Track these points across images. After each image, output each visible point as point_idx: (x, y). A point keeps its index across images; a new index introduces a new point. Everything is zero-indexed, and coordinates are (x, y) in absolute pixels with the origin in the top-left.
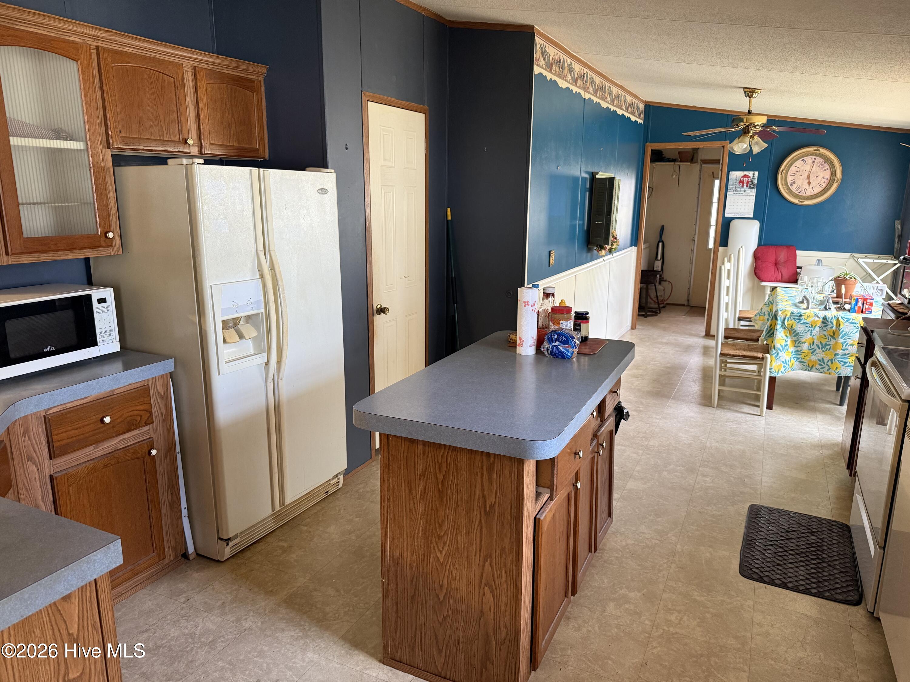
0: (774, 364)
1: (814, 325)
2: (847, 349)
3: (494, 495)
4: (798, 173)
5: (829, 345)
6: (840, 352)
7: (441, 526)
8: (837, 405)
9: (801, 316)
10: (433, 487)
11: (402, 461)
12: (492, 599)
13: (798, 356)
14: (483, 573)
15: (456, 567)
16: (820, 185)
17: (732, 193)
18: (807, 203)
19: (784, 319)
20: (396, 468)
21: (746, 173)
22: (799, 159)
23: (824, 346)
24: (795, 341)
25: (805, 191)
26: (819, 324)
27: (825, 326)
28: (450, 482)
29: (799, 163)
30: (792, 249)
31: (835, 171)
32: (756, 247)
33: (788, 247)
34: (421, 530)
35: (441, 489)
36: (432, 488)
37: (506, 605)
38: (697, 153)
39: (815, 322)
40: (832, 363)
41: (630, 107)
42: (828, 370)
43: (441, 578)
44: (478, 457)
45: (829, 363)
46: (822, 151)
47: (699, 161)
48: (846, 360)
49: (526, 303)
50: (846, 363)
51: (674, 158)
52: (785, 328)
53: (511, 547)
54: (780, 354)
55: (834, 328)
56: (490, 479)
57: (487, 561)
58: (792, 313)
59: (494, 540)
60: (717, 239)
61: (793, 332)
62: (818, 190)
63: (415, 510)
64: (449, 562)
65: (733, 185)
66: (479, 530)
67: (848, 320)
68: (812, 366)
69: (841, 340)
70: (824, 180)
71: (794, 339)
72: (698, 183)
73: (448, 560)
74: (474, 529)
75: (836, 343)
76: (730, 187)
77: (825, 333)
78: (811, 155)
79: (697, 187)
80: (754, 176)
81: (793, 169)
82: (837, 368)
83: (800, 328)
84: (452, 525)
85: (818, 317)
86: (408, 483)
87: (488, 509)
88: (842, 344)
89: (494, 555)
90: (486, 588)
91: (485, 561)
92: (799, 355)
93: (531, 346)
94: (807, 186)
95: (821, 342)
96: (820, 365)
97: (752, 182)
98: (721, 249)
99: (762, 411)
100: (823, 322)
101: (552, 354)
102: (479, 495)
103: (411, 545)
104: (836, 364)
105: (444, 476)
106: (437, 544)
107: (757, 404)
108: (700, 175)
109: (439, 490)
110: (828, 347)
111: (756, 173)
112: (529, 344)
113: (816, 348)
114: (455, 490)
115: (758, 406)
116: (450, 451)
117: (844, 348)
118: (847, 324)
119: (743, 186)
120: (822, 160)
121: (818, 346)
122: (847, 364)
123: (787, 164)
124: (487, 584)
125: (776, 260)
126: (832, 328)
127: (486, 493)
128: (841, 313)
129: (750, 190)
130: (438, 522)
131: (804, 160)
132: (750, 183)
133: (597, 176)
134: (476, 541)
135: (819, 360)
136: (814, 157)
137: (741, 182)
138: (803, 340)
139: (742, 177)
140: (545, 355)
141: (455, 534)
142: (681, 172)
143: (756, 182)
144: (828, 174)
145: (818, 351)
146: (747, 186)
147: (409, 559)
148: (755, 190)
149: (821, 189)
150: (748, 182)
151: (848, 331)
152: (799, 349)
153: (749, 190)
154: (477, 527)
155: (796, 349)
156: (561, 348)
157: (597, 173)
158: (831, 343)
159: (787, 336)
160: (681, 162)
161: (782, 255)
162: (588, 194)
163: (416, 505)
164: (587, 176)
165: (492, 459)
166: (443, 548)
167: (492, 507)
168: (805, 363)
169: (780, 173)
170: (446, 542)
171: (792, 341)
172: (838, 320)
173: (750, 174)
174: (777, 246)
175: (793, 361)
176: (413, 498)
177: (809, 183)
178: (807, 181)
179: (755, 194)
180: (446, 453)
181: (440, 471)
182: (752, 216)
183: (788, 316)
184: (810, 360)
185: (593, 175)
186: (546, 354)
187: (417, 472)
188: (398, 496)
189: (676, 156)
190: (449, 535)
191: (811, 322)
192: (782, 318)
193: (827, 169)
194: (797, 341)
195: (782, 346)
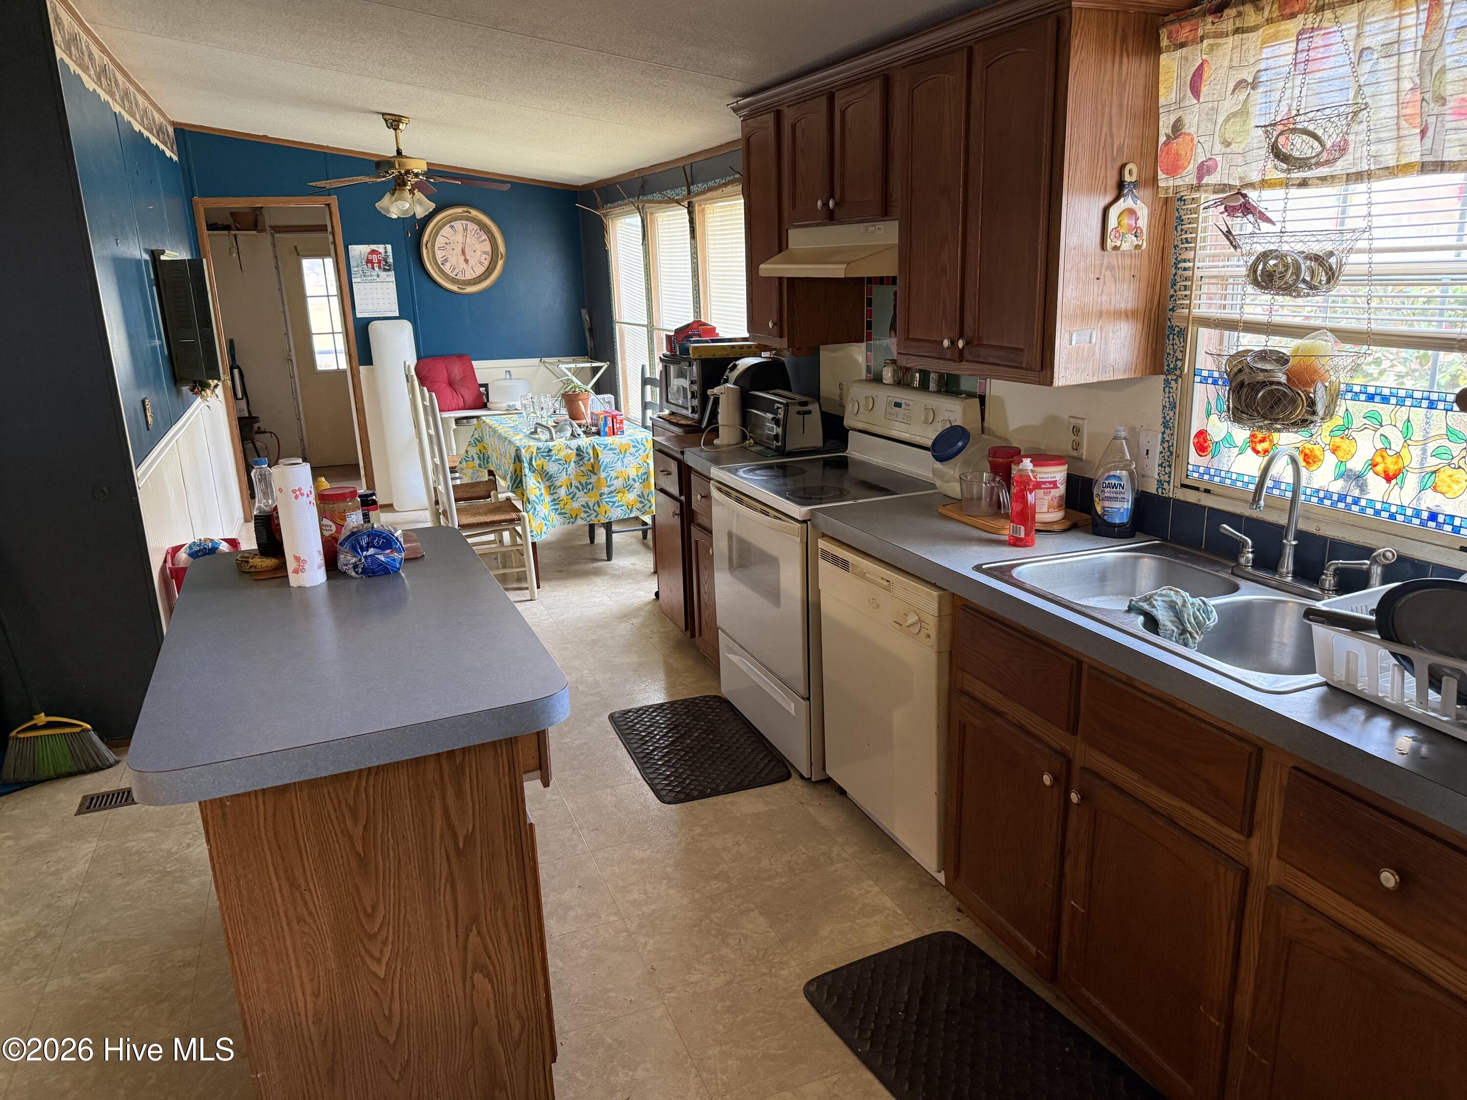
0: (533, 524)
1: (568, 461)
2: (613, 485)
3: (471, 817)
4: (448, 247)
5: (591, 483)
6: (606, 490)
7: (370, 916)
8: (605, 560)
9: (550, 450)
10: (344, 855)
11: (264, 837)
12: (489, 987)
13: (557, 507)
14: (466, 954)
15: (412, 971)
16: (481, 263)
17: (359, 280)
18: (470, 289)
19: (531, 460)
20: (251, 856)
21: (374, 247)
22: (445, 225)
23: (585, 487)
24: (549, 487)
25: (464, 272)
26: (574, 458)
27: (581, 460)
28: (380, 831)
29: (446, 230)
30: (465, 359)
31: (496, 243)
32: (415, 361)
33: (460, 357)
34: (329, 944)
35: (362, 853)
36: (342, 857)
37: (514, 983)
38: (261, 214)
39: (569, 456)
40: (599, 506)
41: (160, 131)
42: (596, 517)
43: (386, 1005)
44: (432, 765)
45: (596, 508)
46: (474, 213)
47: (268, 229)
48: (614, 500)
49: (298, 493)
50: (614, 502)
51: (226, 223)
52: (534, 472)
53: (511, 886)
54: (538, 509)
55: (592, 460)
56: (459, 794)
57: (471, 930)
58: (538, 449)
59: (480, 889)
60: (353, 355)
61: (546, 476)
62: (480, 270)
63: (311, 914)
64: (399, 968)
65: (357, 266)
66: (449, 888)
67: (606, 446)
68: (576, 516)
69: (603, 475)
70: (484, 256)
71: (548, 484)
72: (273, 265)
73: (396, 967)
74: (439, 889)
75: (599, 479)
76: (354, 269)
77: (582, 468)
78: (461, 219)
79: (274, 270)
80: (386, 252)
81: (440, 241)
82: (606, 512)
83: (552, 468)
84: (394, 904)
85: (570, 448)
86: (286, 871)
87: (461, 845)
88: (606, 478)
89: (483, 912)
90: (478, 976)
91: (468, 930)
92: (557, 504)
93: (319, 568)
94: (464, 265)
95: (580, 482)
96: (585, 512)
97: (386, 261)
98: (363, 369)
99: (532, 593)
100: (577, 455)
101: (364, 571)
102: (442, 829)
103: (311, 980)
104: (605, 506)
105: (364, 827)
106: (367, 951)
107: (524, 585)
108: (275, 251)
109: (358, 854)
110: (590, 487)
111: (389, 247)
112: (316, 565)
113: (576, 490)
114: (391, 842)
115: (527, 589)
116: (372, 777)
117: (609, 483)
118: (605, 451)
119: (373, 268)
120: (476, 227)
121: (577, 488)
122: (616, 504)
123: (431, 232)
124: (478, 967)
125: (449, 379)
126: (589, 460)
127: (454, 819)
128: (595, 439)
129: (385, 273)
130: (365, 911)
131: (452, 227)
132: (383, 263)
133: (163, 258)
134: (446, 908)
135: (583, 506)
136: (464, 222)
137: (369, 261)
138: (558, 483)
139: (369, 253)
140: (352, 577)
141: (402, 916)
142: (240, 249)
143: (391, 261)
144: (487, 247)
145: (579, 494)
146: (380, 268)
147: (310, 1006)
148: (392, 273)
149: (483, 269)
150: (379, 262)
151: (607, 460)
152: (555, 496)
153: (383, 274)
154: (445, 885)
155: (552, 497)
156: (381, 557)
157: (163, 252)
158: (592, 480)
159: (539, 482)
160: (238, 229)
161: (457, 370)
162: (154, 288)
163: (310, 903)
164: (146, 257)
165: (459, 759)
166: (382, 952)
167: (469, 839)
168: (565, 514)
169: (424, 247)
170: (387, 938)
171: (545, 487)
172: (594, 448)
173: (380, 248)
174: (445, 357)
175: (552, 514)
176: (302, 895)
177: (466, 261)
178: (463, 258)
179: (394, 280)
180: (364, 784)
181: (355, 820)
182: (397, 314)
183: (535, 454)
184: (572, 509)
185: (155, 255)
186: (353, 574)
187: (302, 843)
188: (266, 906)
189: (229, 221)
190: (392, 923)
191: (564, 457)
192: (528, 457)
193: (485, 240)
194: (552, 488)
195: (537, 497)
